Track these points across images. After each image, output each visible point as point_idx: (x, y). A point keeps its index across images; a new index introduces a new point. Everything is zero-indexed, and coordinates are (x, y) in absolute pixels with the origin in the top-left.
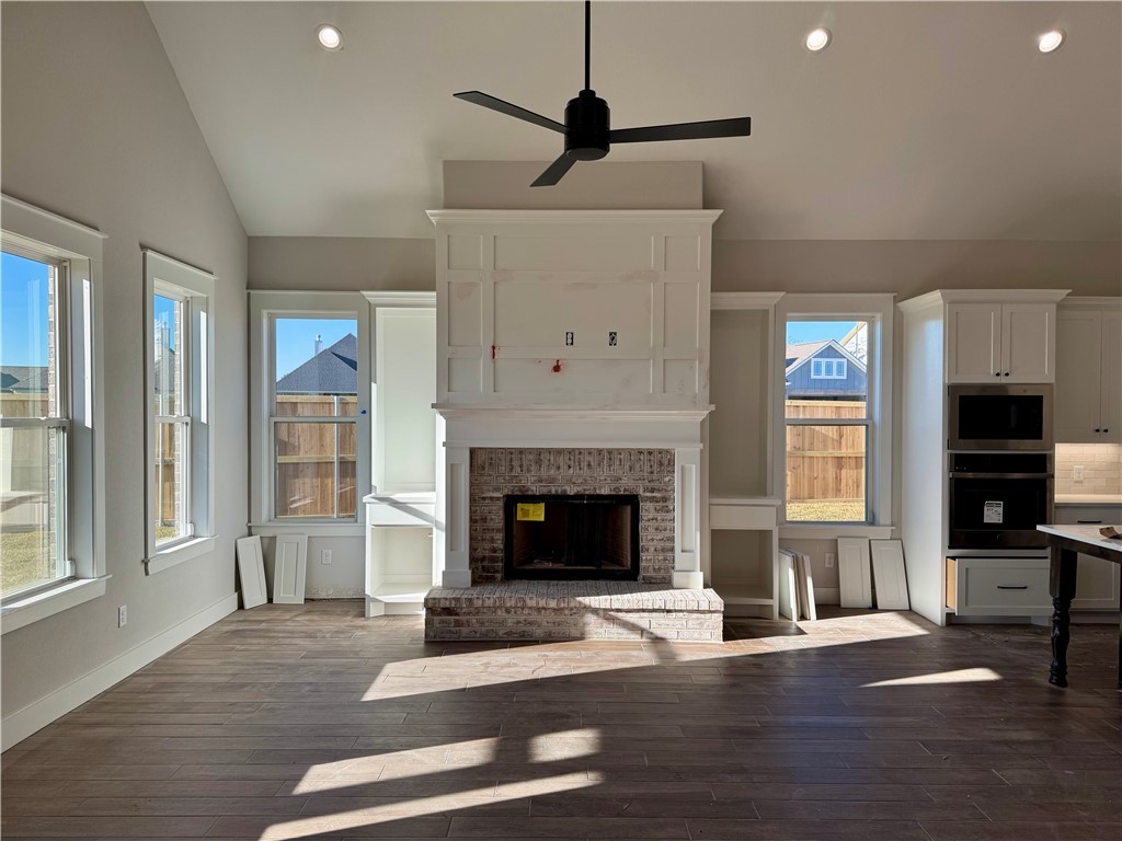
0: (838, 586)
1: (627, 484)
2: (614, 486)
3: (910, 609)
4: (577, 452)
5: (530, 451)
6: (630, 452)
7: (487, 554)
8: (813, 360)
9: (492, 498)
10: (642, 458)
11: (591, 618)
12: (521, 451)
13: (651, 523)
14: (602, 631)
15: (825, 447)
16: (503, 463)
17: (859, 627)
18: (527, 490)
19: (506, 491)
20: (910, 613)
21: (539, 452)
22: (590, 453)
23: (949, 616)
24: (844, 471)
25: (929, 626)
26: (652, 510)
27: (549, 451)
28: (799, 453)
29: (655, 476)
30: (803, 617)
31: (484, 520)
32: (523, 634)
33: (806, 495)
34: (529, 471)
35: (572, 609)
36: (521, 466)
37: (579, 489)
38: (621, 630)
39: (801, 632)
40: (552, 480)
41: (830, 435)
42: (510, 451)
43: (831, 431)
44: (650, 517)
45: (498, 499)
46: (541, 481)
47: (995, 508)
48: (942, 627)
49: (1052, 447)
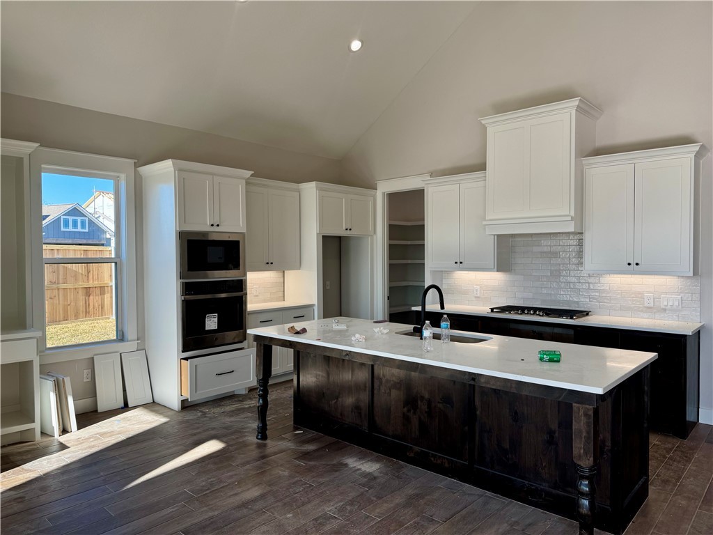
0: (95, 395)
3: (154, 402)
8: (62, 217)
15: (76, 280)
17: (116, 428)
20: (153, 405)
23: (183, 402)
24: (91, 297)
25: (170, 413)
28: (55, 286)
30: (64, 431)
33: (61, 319)
39: (63, 447)
41: (80, 271)
43: (80, 268)
47: (213, 319)
48: (179, 412)
49: (245, 275)
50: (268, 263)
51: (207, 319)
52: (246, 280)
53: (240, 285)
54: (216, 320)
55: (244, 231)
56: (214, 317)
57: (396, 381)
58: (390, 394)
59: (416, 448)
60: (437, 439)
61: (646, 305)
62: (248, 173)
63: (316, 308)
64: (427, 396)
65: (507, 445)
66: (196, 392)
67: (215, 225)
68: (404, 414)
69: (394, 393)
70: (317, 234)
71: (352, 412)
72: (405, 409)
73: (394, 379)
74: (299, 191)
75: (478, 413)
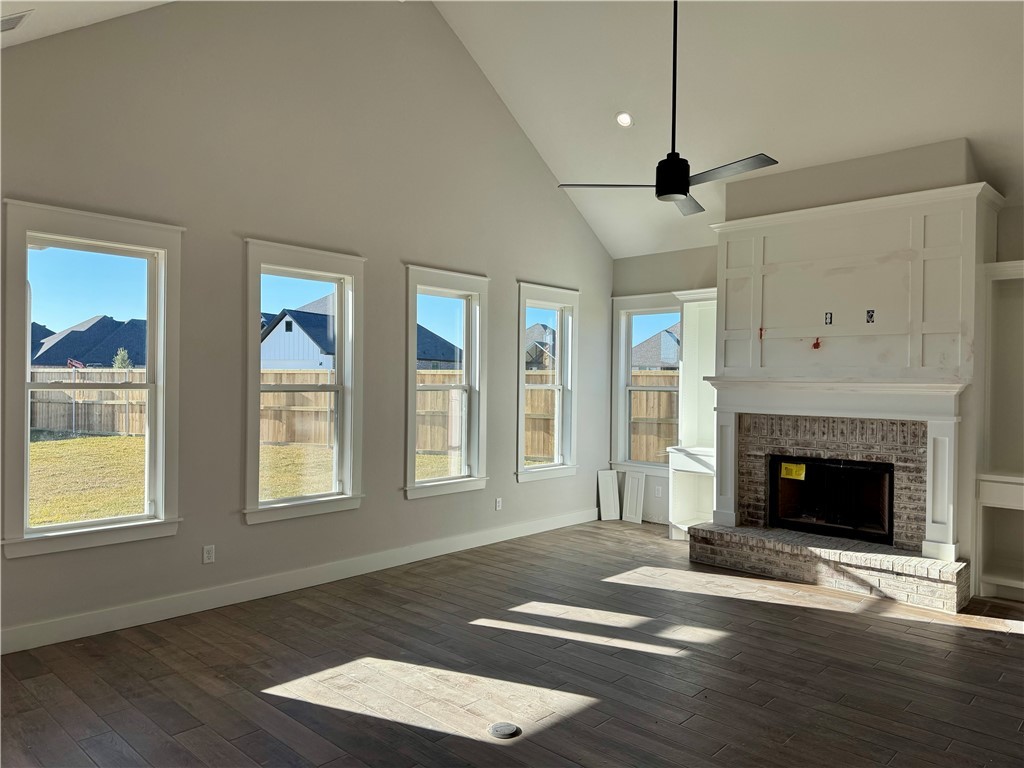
1: (879, 452)
2: (865, 453)
4: (831, 421)
5: (788, 417)
6: (882, 422)
7: (752, 502)
9: (756, 456)
10: (895, 428)
11: (822, 568)
12: (781, 418)
13: (903, 492)
14: (833, 581)
16: (765, 427)
18: (785, 452)
19: (767, 451)
21: (796, 419)
22: (843, 422)
26: (905, 479)
27: (805, 418)
29: (908, 447)
31: (750, 473)
32: (764, 570)
34: (787, 435)
35: (805, 557)
36: (780, 430)
37: (832, 454)
38: (851, 583)
40: (808, 444)
42: (771, 417)
44: (903, 486)
45: (761, 457)
46: (798, 445)
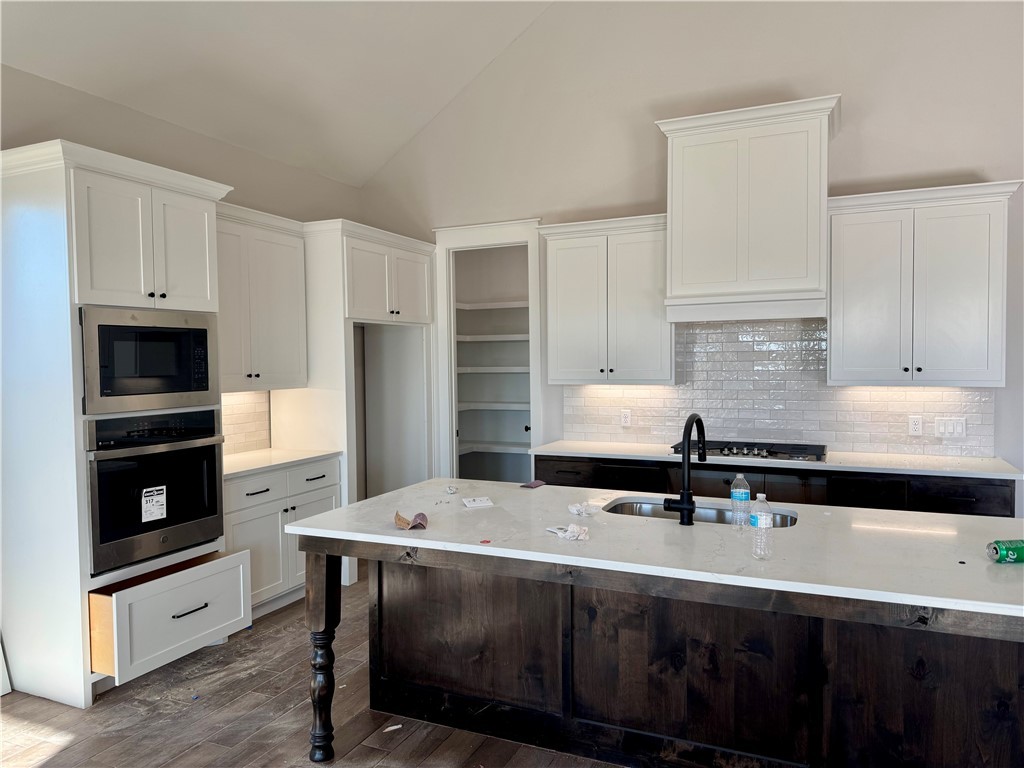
3: (13, 690)
47: (156, 498)
48: (89, 711)
49: (218, 401)
50: (250, 376)
51: (144, 500)
52: (219, 411)
53: (207, 423)
54: (163, 499)
55: (214, 308)
56: (159, 493)
57: (632, 612)
58: (615, 638)
59: (683, 744)
60: (732, 721)
61: (911, 433)
62: (223, 190)
63: (344, 461)
64: (707, 639)
65: (898, 726)
66: (132, 661)
67: (158, 294)
68: (650, 678)
69: (625, 635)
70: (345, 319)
71: (519, 678)
72: (655, 668)
73: (626, 607)
74: (302, 236)
75: (831, 666)
